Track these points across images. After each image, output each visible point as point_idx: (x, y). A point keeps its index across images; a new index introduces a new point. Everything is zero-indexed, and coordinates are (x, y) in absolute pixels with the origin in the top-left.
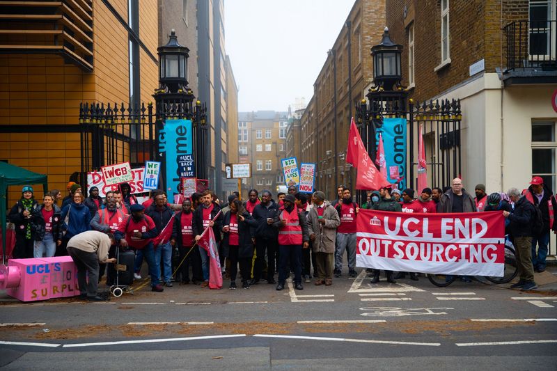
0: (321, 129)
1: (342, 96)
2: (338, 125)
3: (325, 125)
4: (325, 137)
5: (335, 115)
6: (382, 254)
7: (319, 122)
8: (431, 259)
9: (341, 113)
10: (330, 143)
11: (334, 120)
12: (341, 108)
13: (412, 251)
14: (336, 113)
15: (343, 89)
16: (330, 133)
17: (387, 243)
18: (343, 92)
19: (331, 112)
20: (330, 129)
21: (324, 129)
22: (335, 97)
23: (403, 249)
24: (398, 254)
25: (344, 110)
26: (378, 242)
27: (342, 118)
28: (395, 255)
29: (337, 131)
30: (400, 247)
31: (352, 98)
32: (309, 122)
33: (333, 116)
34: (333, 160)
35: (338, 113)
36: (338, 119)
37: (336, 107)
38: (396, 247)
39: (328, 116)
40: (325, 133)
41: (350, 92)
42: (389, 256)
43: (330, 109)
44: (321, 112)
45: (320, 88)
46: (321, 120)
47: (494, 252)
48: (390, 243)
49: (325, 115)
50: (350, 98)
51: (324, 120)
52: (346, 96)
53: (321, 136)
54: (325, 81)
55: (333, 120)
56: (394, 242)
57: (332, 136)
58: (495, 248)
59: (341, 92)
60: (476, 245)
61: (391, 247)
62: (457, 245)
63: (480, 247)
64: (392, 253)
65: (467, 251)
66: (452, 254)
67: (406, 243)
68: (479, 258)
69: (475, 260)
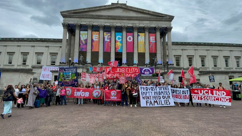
6: (199, 99)
8: (211, 100)
13: (206, 98)
17: (200, 97)
23: (204, 98)
26: (197, 96)
38: (202, 97)
56: (202, 96)
58: (228, 99)
60: (223, 98)
61: (201, 97)
62: (218, 97)
63: (224, 98)
64: (201, 99)
65: (221, 99)
66: (217, 99)
67: (205, 96)
68: (224, 101)
69: (223, 101)
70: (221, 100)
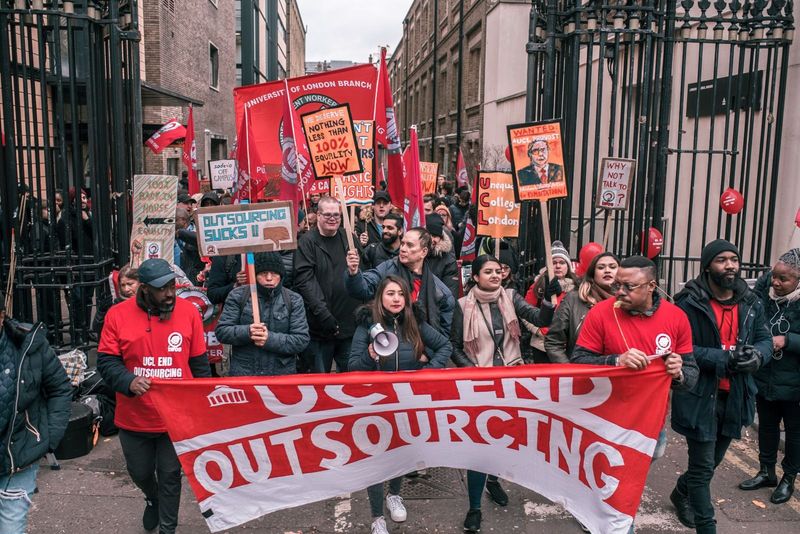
0: (412, 81)
1: (445, 32)
2: (438, 75)
3: (418, 76)
4: (417, 93)
5: (435, 62)
6: (281, 468)
7: (409, 74)
8: (434, 437)
9: (444, 57)
10: (424, 102)
11: (433, 69)
12: (445, 50)
13: (373, 434)
14: (435, 58)
15: (449, 19)
16: (425, 88)
17: (288, 441)
18: (449, 26)
19: (428, 58)
20: (425, 82)
21: (416, 83)
22: (435, 34)
23: (345, 436)
24: (331, 455)
25: (449, 53)
26: (258, 447)
27: (444, 66)
28: (324, 463)
29: (437, 85)
30: (331, 435)
31: (465, 33)
32: (395, 75)
33: (430, 63)
34: (427, 126)
35: (439, 57)
36: (438, 66)
37: (436, 49)
38: (319, 439)
39: (423, 63)
40: (418, 87)
41: (461, 22)
42: (306, 469)
43: (426, 54)
44: (413, 59)
45: (413, 25)
46: (412, 69)
47: (614, 471)
48: (298, 434)
49: (419, 63)
50: (461, 32)
51: (416, 70)
52: (452, 31)
53: (412, 93)
54: (419, 14)
55: (430, 69)
56: (307, 429)
57: (428, 92)
58: (616, 459)
59: (445, 24)
60: (569, 427)
61: (304, 447)
62: (512, 411)
63: (577, 435)
64: (312, 459)
65: (544, 431)
66: (497, 428)
67: (349, 421)
68: (573, 461)
69: (563, 465)
70: (543, 445)
